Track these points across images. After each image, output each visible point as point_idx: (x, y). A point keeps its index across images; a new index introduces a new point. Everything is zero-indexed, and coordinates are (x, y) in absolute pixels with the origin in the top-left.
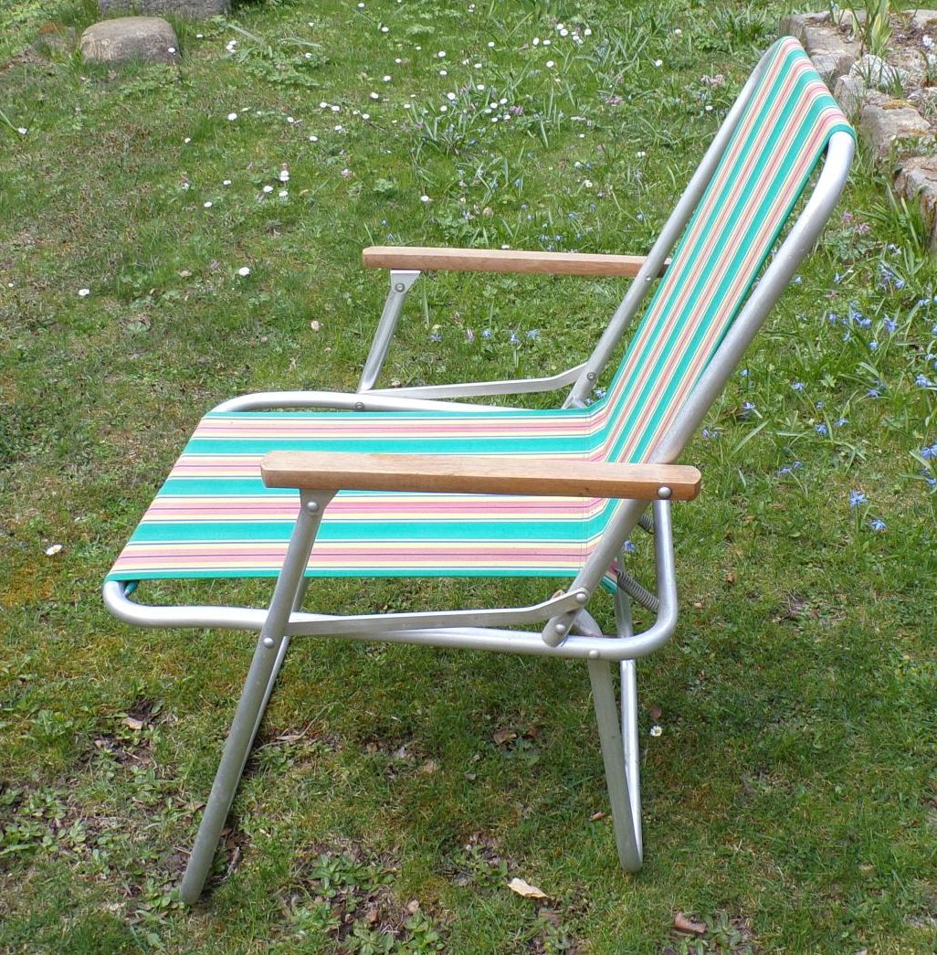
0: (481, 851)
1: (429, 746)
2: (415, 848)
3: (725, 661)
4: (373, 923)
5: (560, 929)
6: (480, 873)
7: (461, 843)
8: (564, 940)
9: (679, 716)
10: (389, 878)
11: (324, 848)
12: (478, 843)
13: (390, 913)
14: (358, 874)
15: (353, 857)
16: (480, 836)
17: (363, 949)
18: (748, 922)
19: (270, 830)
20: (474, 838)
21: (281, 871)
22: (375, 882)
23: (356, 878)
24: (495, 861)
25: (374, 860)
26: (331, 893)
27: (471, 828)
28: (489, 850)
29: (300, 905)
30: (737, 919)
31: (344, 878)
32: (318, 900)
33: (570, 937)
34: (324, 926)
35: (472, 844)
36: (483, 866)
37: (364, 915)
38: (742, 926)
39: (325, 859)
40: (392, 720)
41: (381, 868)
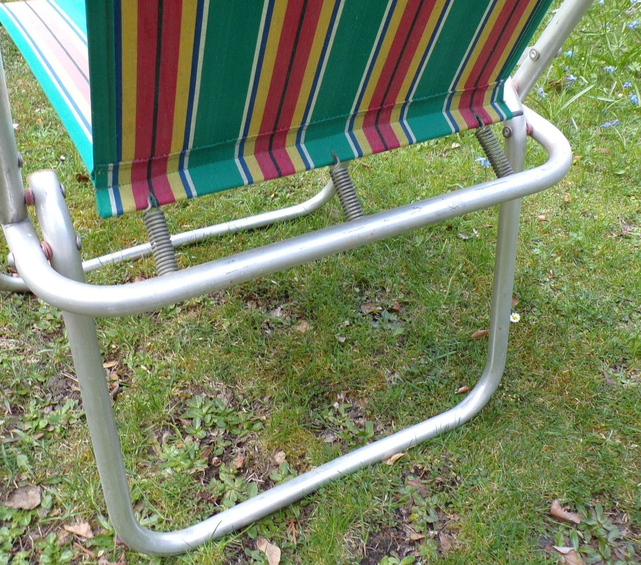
0: (348, 410)
1: (303, 309)
2: (285, 400)
3: (570, 265)
4: (239, 469)
5: (428, 500)
6: (346, 431)
7: (329, 400)
8: (432, 512)
9: (533, 307)
10: (258, 426)
11: (199, 389)
12: (345, 402)
13: (256, 462)
14: (229, 418)
15: (225, 401)
16: (347, 395)
17: (227, 495)
18: (626, 518)
19: (151, 368)
20: (341, 396)
21: (155, 408)
22: (245, 427)
23: (226, 422)
24: (362, 421)
25: (246, 406)
26: (202, 434)
27: (340, 387)
28: (356, 409)
29: (170, 442)
30: (614, 513)
31: (215, 421)
32: (188, 439)
33: (437, 509)
34: (191, 467)
35: (339, 402)
36: (350, 425)
37: (231, 459)
38: (619, 521)
39: (199, 400)
40: (272, 284)
41: (252, 415)
